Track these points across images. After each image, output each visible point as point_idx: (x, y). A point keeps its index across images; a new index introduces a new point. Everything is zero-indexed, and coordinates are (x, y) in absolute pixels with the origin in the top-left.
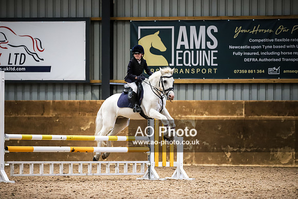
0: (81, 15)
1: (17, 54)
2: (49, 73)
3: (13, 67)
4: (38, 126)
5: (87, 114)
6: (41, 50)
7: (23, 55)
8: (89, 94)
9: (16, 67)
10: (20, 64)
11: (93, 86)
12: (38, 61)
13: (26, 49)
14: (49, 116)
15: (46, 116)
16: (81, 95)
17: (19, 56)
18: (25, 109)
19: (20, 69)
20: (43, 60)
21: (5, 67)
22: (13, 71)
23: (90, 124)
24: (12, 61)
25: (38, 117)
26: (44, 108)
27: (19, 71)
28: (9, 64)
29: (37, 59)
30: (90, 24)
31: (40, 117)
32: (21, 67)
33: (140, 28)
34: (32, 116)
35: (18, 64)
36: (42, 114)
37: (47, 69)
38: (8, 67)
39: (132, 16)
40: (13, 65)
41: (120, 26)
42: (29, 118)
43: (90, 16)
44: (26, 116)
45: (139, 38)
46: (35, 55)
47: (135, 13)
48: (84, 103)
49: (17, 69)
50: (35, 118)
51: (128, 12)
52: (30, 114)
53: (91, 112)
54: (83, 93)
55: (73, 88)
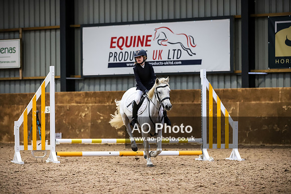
0: (227, 14)
1: (174, 50)
2: (200, 65)
3: (171, 61)
4: (189, 111)
5: (229, 101)
6: (194, 45)
7: (179, 51)
8: (235, 83)
9: (174, 61)
10: (177, 58)
11: (238, 76)
12: (191, 55)
13: (182, 46)
14: (198, 103)
15: (196, 103)
16: (228, 84)
17: (176, 52)
18: (179, 97)
19: (177, 63)
20: (195, 54)
21: (166, 61)
22: (171, 65)
23: (232, 109)
24: (171, 56)
25: (189, 104)
26: (194, 96)
27: (176, 65)
28: (168, 59)
29: (191, 54)
30: (234, 21)
31: (191, 104)
32: (178, 61)
33: (276, 22)
34: (184, 103)
35: (175, 59)
36: (193, 102)
37: (198, 62)
38: (168, 61)
39: (270, 12)
40: (172, 59)
41: (260, 21)
42: (182, 105)
43: (235, 15)
44: (180, 103)
45: (276, 31)
46: (189, 50)
47: (274, 9)
48: (227, 91)
49: (175, 63)
50: (187, 105)
51: (267, 9)
52: (183, 102)
53: (232, 99)
54: (230, 82)
55: (222, 78)
